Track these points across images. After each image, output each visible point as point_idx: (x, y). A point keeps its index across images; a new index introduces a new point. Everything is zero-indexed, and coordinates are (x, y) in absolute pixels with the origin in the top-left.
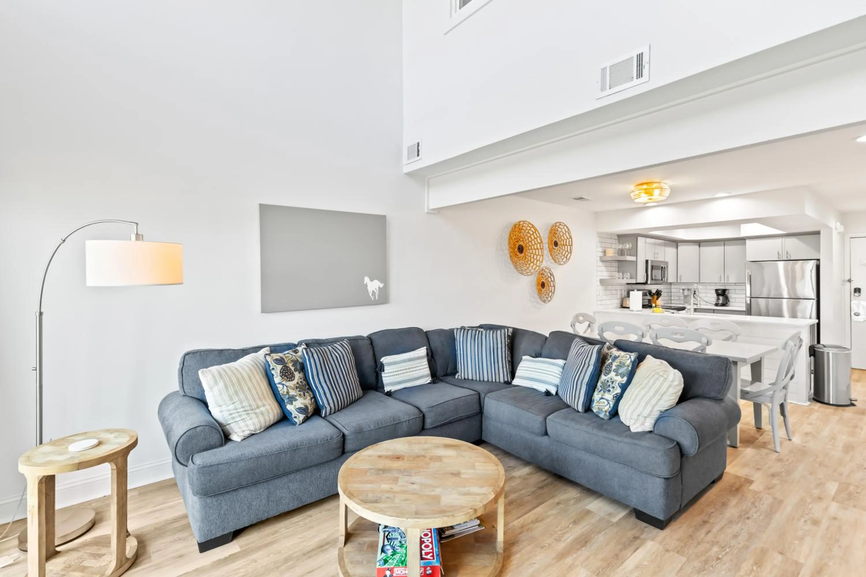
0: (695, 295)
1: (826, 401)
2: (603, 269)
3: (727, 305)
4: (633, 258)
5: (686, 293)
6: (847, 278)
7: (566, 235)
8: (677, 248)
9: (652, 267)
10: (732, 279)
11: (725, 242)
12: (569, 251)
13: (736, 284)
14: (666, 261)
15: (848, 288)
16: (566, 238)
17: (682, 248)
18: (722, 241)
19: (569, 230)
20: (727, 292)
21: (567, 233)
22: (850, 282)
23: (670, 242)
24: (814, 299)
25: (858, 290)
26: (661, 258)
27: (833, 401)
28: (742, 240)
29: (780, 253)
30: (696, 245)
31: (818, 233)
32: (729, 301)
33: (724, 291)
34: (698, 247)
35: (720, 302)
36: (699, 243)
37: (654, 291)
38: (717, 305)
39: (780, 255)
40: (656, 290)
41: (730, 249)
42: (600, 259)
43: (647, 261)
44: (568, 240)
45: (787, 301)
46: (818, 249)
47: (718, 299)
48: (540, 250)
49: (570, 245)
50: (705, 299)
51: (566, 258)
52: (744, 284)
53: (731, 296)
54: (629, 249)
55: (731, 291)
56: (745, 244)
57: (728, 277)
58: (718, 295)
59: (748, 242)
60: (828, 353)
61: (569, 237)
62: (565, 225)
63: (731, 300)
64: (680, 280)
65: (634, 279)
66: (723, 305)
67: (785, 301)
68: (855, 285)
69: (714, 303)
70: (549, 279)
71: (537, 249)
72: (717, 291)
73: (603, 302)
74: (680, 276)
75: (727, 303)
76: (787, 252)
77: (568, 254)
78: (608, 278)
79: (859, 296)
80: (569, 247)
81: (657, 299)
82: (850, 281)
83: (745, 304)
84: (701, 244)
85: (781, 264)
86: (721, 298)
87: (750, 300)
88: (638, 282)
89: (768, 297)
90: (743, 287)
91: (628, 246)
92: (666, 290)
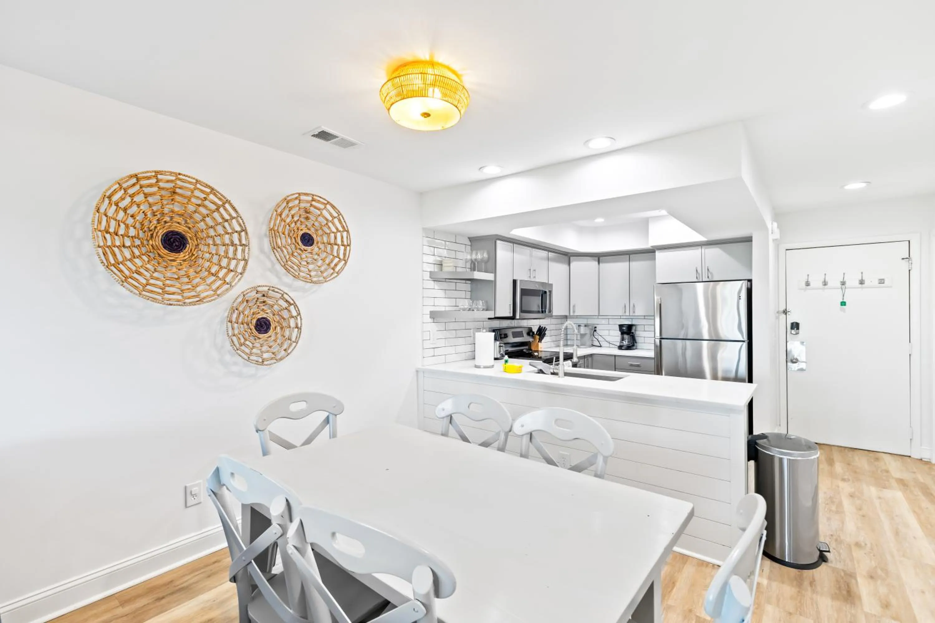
0: (595, 332)
1: (778, 556)
2: (441, 294)
3: (635, 348)
4: (489, 276)
5: (583, 330)
6: (782, 308)
7: (333, 224)
8: (569, 265)
9: (522, 290)
10: (639, 311)
11: (631, 256)
12: (341, 256)
13: (646, 317)
14: (550, 282)
15: (783, 323)
16: (335, 230)
17: (576, 264)
18: (627, 254)
19: (339, 213)
20: (634, 328)
21: (336, 221)
22: (786, 314)
23: (561, 255)
24: (743, 341)
25: (795, 326)
26: (541, 278)
27: (790, 558)
28: (651, 252)
29: (699, 271)
30: (595, 260)
31: (749, 240)
32: (636, 343)
33: (630, 327)
34: (597, 263)
35: (625, 343)
36: (599, 257)
37: (535, 330)
38: (620, 347)
39: (699, 274)
40: (538, 327)
41: (638, 265)
42: (430, 277)
43: (515, 282)
44: (339, 235)
45: (708, 344)
46: (749, 265)
47: (623, 339)
48: (240, 248)
49: (345, 243)
50: (608, 339)
51: (333, 269)
52: (653, 318)
53: (641, 334)
54: (482, 260)
55: (639, 328)
56: (654, 259)
57: (634, 306)
58: (623, 333)
59: (658, 254)
60: (781, 460)
61: (341, 229)
62: (328, 202)
63: (638, 340)
64: (574, 312)
65: (491, 310)
66: (629, 348)
67: (705, 343)
68: (792, 319)
69: (618, 344)
70: (285, 314)
71: (233, 244)
72: (621, 326)
73: (437, 352)
74: (574, 306)
75: (633, 345)
76: (708, 270)
77: (339, 262)
78: (448, 309)
79: (797, 334)
80: (342, 248)
81: (540, 340)
82: (785, 312)
83: (653, 345)
84: (601, 258)
85: (700, 287)
86: (626, 336)
87: (660, 342)
88: (497, 315)
89: (685, 338)
90: (651, 322)
91: (480, 256)
92: (553, 327)
